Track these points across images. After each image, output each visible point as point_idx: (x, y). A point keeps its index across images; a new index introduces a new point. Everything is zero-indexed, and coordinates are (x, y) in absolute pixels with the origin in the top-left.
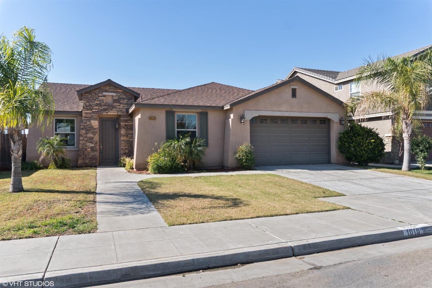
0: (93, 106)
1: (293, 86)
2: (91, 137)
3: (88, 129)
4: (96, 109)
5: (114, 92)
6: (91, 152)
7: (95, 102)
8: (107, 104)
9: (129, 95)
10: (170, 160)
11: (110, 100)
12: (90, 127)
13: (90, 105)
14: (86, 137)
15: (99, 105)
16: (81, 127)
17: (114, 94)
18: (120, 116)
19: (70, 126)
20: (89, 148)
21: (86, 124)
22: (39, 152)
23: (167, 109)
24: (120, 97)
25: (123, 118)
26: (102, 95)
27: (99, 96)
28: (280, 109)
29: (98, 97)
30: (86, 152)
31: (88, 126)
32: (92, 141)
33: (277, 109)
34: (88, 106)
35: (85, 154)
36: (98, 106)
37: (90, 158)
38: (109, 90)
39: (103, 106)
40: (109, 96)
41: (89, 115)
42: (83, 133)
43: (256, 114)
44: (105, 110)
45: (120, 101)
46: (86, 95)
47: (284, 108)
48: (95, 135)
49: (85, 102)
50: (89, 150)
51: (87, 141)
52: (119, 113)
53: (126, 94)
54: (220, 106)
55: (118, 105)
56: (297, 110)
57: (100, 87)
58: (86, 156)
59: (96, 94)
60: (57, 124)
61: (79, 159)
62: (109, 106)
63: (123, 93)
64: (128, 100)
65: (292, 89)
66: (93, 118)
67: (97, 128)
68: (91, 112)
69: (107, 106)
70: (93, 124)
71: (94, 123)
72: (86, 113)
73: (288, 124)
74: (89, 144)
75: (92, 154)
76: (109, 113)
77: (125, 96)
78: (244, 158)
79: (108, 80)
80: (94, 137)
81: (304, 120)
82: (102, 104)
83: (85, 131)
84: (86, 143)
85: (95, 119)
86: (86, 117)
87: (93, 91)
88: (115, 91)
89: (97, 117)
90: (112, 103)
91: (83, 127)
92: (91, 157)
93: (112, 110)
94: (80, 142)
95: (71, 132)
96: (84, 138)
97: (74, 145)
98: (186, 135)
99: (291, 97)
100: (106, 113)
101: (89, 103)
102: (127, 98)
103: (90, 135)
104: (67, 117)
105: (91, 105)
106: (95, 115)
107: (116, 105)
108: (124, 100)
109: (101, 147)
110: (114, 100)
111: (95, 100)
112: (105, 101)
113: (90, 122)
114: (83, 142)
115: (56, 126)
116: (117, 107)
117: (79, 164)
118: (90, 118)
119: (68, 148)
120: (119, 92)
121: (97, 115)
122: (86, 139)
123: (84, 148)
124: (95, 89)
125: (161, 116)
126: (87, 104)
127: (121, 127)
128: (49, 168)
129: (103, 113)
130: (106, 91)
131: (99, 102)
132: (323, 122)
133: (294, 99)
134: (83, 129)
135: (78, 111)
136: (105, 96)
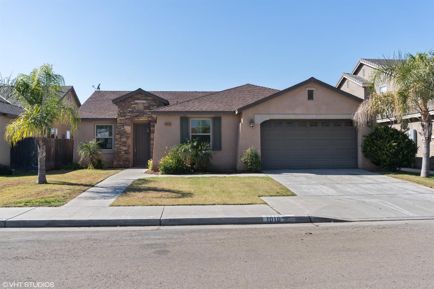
0: (126, 113)
1: (309, 88)
2: (124, 141)
3: (122, 134)
4: (129, 116)
5: (145, 100)
6: (124, 154)
7: (128, 110)
8: (139, 111)
9: (158, 102)
10: (176, 162)
11: (141, 107)
12: (123, 132)
13: (123, 112)
14: (120, 141)
15: (132, 112)
16: (116, 132)
17: (145, 101)
18: (150, 121)
19: (108, 132)
20: (123, 151)
21: (121, 129)
22: (79, 155)
23: (182, 116)
24: (150, 104)
25: (152, 123)
26: (134, 103)
27: (132, 104)
28: (294, 112)
29: (130, 105)
30: (120, 155)
31: (122, 131)
32: (125, 145)
33: (291, 112)
34: (122, 114)
35: (119, 156)
36: (130, 113)
37: (123, 160)
38: (140, 98)
39: (135, 113)
40: (141, 103)
41: (123, 121)
42: (118, 138)
43: (267, 118)
44: (136, 116)
45: (150, 108)
46: (121, 103)
47: (299, 110)
48: (128, 139)
49: (120, 110)
50: (123, 152)
51: (121, 145)
52: (149, 119)
53: (156, 101)
54: (231, 111)
55: (148, 111)
56: (314, 113)
57: (133, 96)
58: (120, 158)
59: (129, 102)
60: (98, 129)
61: (114, 161)
62: (140, 112)
63: (153, 101)
64: (157, 107)
65: (308, 90)
66: (126, 124)
67: (130, 133)
68: (125, 118)
69: (139, 112)
70: (126, 130)
71: (127, 128)
72: (120, 120)
73: (307, 127)
74: (123, 147)
75: (126, 156)
76: (140, 119)
77: (155, 103)
78: (248, 161)
79: (139, 89)
80: (127, 141)
81: (326, 123)
82: (134, 111)
83: (119, 136)
84: (121, 146)
85: (128, 125)
86: (120, 123)
87: (126, 99)
88: (146, 98)
89: (129, 123)
90: (143, 109)
91: (118, 132)
92: (125, 159)
93: (143, 116)
94: (116, 146)
95: (109, 136)
96: (119, 142)
97: (111, 148)
98: (195, 140)
99: (307, 100)
100: (138, 119)
101: (123, 110)
102: (156, 105)
103: (124, 139)
104: (106, 123)
105: (125, 112)
106: (128, 121)
107: (146, 111)
108: (153, 107)
109: (135, 150)
110: (145, 107)
111: (128, 107)
112: (136, 108)
113: (124, 128)
114: (118, 146)
115: (97, 132)
116: (147, 113)
117: (114, 165)
118: (123, 124)
119: (103, 151)
120: (150, 99)
121: (129, 121)
122: (121, 143)
123: (118, 151)
124: (128, 98)
125: (176, 122)
126: (121, 111)
127: (151, 132)
128: (88, 168)
129: (135, 119)
130: (138, 99)
131: (131, 109)
132: (349, 124)
133: (311, 101)
134: (117, 134)
135: (114, 118)
136: (136, 104)
